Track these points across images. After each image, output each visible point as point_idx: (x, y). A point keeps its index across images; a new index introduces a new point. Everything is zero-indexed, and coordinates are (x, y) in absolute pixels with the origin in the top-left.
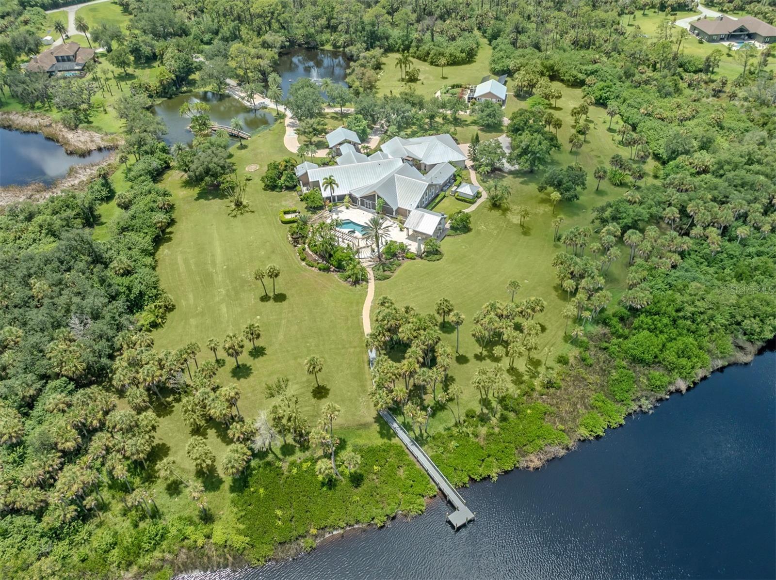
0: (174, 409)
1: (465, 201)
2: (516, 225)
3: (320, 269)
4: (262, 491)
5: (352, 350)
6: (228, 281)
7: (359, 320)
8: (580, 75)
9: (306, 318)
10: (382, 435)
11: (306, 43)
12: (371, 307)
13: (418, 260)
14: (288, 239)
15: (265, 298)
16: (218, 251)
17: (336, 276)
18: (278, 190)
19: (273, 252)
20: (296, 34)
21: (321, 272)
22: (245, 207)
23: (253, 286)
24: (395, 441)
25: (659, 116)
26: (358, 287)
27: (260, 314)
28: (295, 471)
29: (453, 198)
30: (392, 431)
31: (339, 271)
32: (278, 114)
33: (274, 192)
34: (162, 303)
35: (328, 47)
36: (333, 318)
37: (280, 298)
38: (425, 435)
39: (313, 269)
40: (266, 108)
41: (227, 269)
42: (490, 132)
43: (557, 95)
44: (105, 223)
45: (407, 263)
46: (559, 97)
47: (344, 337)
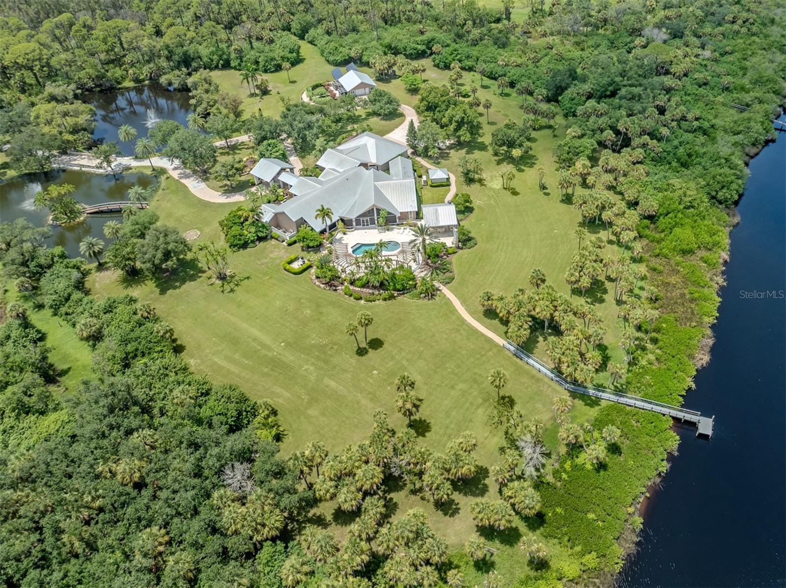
0: (394, 501)
1: (442, 186)
2: (500, 189)
3: (385, 300)
4: (559, 510)
5: (491, 353)
6: (303, 356)
7: (467, 326)
8: (419, 47)
9: (422, 349)
10: (591, 406)
11: (97, 86)
12: (466, 310)
13: (460, 252)
14: (319, 287)
15: (361, 352)
16: (255, 332)
17: (405, 299)
18: (251, 245)
19: (318, 306)
20: (79, 78)
21: (388, 301)
22: (232, 277)
23: (336, 347)
24: (603, 403)
25: (515, 64)
26: (437, 298)
27: (374, 368)
28: (564, 476)
29: (428, 187)
30: (594, 398)
31: (404, 294)
32: (154, 170)
33: (248, 249)
34: (266, 412)
35: (127, 84)
36: (445, 336)
37: (376, 344)
38: (619, 385)
39: (377, 302)
40: (131, 169)
41: (288, 344)
42: (392, 119)
43: (422, 69)
44: (69, 369)
45: (454, 259)
46: (424, 70)
47: (472, 347)
